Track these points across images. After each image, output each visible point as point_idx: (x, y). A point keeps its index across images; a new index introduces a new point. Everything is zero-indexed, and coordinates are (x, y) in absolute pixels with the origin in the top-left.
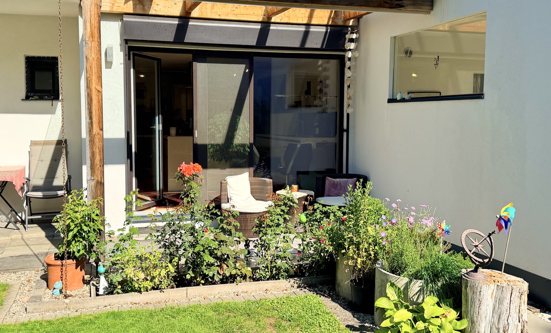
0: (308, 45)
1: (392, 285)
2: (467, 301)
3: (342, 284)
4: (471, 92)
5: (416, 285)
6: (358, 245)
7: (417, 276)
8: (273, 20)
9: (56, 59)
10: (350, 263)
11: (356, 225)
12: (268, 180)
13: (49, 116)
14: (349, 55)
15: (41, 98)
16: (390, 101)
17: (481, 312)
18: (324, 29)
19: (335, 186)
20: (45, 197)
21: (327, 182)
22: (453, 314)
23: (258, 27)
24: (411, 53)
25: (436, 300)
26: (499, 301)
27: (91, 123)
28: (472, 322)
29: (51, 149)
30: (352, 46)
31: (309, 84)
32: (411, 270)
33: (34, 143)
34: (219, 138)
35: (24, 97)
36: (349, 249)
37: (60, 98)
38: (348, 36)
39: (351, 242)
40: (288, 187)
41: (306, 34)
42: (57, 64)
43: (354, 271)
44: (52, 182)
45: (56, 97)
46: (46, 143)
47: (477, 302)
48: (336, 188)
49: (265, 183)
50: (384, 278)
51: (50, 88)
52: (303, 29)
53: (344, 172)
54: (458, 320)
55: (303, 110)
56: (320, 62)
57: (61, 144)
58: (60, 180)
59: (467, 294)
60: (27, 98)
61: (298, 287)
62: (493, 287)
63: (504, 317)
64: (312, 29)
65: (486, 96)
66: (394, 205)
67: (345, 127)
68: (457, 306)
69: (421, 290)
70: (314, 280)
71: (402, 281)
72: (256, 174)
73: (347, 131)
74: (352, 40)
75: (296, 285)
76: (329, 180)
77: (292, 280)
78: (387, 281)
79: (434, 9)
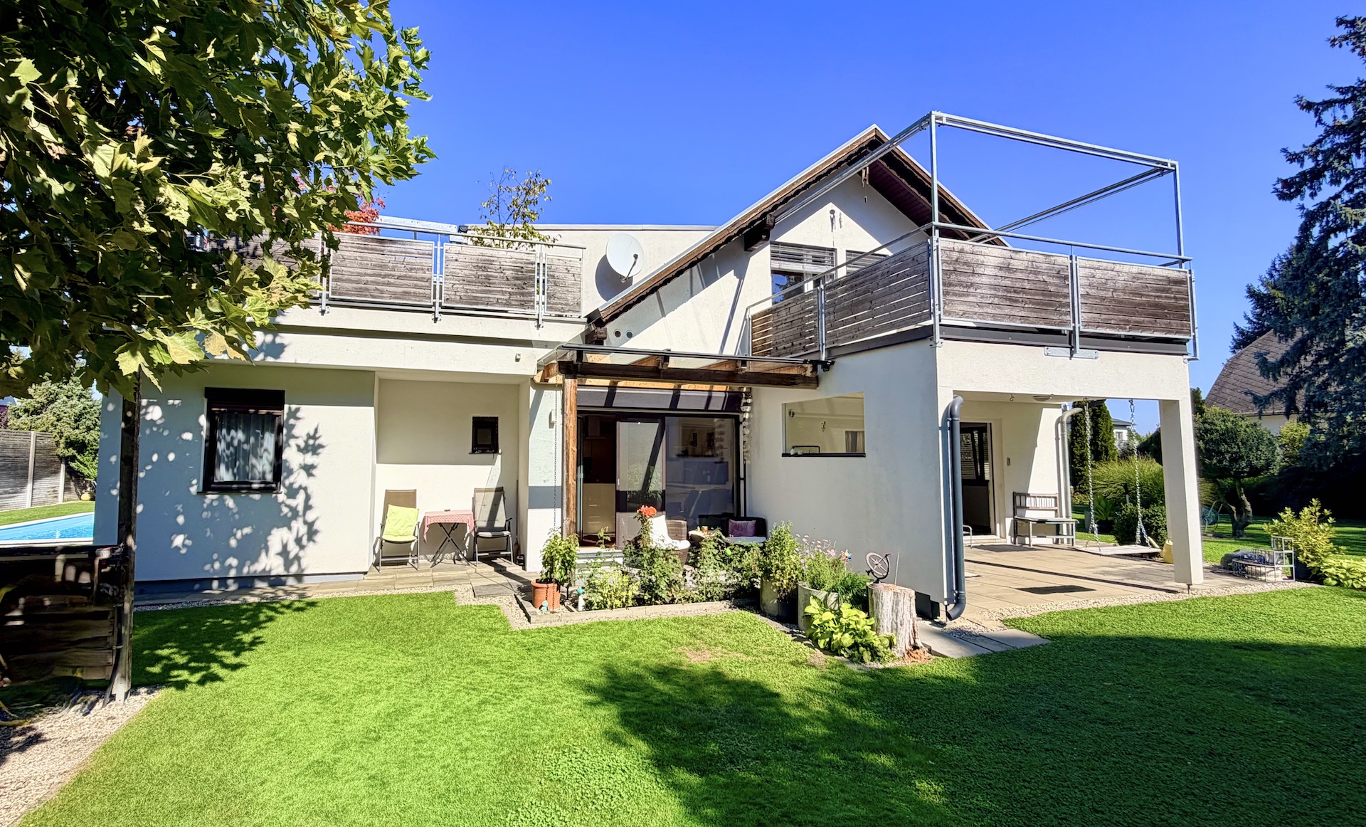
0: (710, 408)
1: (815, 598)
2: (873, 604)
3: (767, 603)
4: (845, 452)
5: (833, 597)
6: (783, 570)
7: (834, 589)
8: (682, 387)
9: (496, 419)
10: (777, 584)
11: (781, 555)
12: (682, 522)
13: (490, 466)
14: (747, 416)
15: (484, 452)
16: (784, 455)
17: (884, 612)
18: (723, 395)
19: (737, 527)
20: (493, 537)
21: (730, 524)
22: (863, 615)
23: (671, 393)
24: (793, 414)
25: (850, 606)
26: (896, 603)
27: (568, 476)
28: (878, 620)
29: (492, 495)
30: (748, 408)
31: (695, 435)
32: (828, 586)
33: (477, 491)
34: (637, 487)
35: (471, 451)
36: (776, 573)
37: (500, 451)
38: (744, 401)
39: (778, 568)
40: (699, 528)
41: (709, 398)
42: (497, 423)
43: (779, 591)
44: (494, 523)
45: (496, 451)
46: (487, 490)
47: (880, 605)
48: (738, 529)
49: (680, 525)
50: (807, 593)
51: (489, 442)
52: (706, 394)
53: (742, 515)
54: (867, 618)
55: (690, 459)
56: (716, 420)
57: (499, 490)
58: (500, 522)
59: (872, 600)
60: (473, 452)
61: (730, 607)
62: (891, 593)
63: (900, 614)
64: (714, 394)
65: (867, 455)
66: (804, 540)
67: (742, 475)
68: (865, 609)
69: (837, 600)
70: (741, 602)
71: (822, 594)
72: (668, 518)
73: (744, 479)
74: (746, 404)
75: (728, 606)
76: (732, 522)
77: (725, 602)
78: (810, 595)
79: (820, 386)
